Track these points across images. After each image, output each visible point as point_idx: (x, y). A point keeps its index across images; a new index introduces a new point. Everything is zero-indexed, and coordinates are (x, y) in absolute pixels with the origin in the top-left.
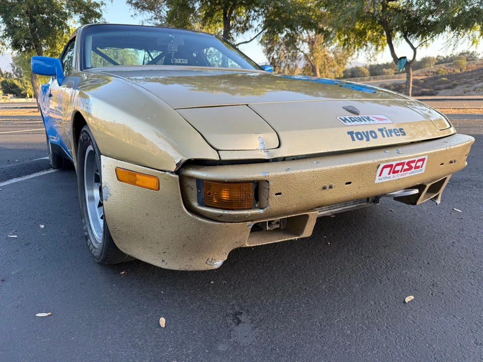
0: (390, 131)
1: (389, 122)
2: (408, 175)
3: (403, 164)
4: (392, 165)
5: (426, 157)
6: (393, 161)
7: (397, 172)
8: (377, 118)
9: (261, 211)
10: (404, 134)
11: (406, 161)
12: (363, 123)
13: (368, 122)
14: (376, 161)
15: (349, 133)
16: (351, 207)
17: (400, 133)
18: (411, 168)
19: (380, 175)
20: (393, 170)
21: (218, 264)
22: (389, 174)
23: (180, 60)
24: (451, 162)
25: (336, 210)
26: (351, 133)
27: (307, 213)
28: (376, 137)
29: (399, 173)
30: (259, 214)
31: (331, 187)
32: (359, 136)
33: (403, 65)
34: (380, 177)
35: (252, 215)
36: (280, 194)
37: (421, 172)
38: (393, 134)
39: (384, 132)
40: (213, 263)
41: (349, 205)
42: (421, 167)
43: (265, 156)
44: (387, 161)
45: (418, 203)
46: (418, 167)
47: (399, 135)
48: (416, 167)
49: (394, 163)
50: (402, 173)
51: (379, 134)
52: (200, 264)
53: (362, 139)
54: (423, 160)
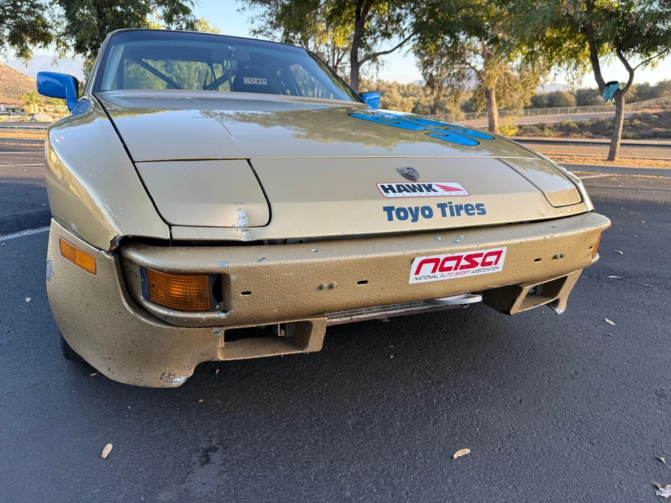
0: (459, 208)
1: (461, 193)
2: (470, 274)
3: (459, 259)
4: (438, 260)
5: (505, 250)
6: (440, 253)
7: (449, 269)
8: (443, 187)
9: (223, 315)
10: (484, 212)
11: (465, 254)
12: (418, 193)
13: (425, 193)
14: (408, 253)
15: (385, 209)
16: (420, 308)
17: (476, 211)
18: (474, 264)
19: (417, 273)
20: (439, 265)
21: (179, 380)
22: (434, 271)
23: (256, 79)
24: (555, 257)
25: (395, 311)
26: (389, 210)
27: (309, 320)
28: (431, 215)
29: (452, 271)
30: (220, 319)
31: (331, 287)
32: (402, 213)
33: (611, 95)
34: (417, 276)
35: (209, 320)
36: (249, 293)
37: (496, 271)
38: (463, 212)
39: (447, 210)
40: (172, 379)
41: (417, 306)
42: (496, 263)
43: (242, 236)
44: (428, 254)
45: (512, 312)
46: (490, 264)
47: (474, 214)
48: (484, 264)
49: (442, 257)
50: (458, 271)
51: (437, 212)
52: (152, 380)
53: (406, 217)
54: (499, 254)
